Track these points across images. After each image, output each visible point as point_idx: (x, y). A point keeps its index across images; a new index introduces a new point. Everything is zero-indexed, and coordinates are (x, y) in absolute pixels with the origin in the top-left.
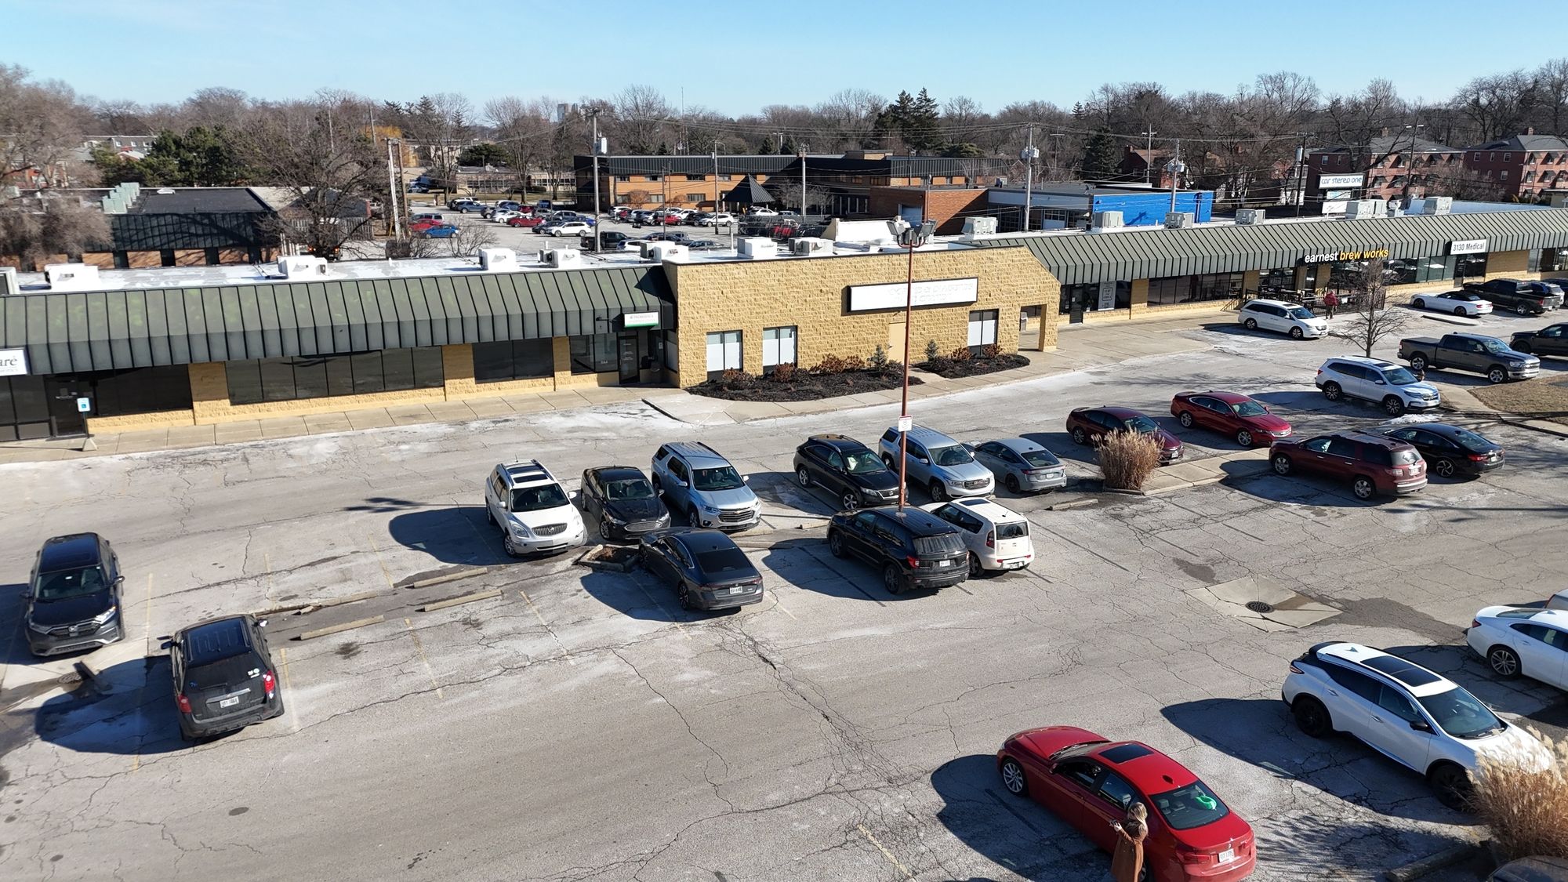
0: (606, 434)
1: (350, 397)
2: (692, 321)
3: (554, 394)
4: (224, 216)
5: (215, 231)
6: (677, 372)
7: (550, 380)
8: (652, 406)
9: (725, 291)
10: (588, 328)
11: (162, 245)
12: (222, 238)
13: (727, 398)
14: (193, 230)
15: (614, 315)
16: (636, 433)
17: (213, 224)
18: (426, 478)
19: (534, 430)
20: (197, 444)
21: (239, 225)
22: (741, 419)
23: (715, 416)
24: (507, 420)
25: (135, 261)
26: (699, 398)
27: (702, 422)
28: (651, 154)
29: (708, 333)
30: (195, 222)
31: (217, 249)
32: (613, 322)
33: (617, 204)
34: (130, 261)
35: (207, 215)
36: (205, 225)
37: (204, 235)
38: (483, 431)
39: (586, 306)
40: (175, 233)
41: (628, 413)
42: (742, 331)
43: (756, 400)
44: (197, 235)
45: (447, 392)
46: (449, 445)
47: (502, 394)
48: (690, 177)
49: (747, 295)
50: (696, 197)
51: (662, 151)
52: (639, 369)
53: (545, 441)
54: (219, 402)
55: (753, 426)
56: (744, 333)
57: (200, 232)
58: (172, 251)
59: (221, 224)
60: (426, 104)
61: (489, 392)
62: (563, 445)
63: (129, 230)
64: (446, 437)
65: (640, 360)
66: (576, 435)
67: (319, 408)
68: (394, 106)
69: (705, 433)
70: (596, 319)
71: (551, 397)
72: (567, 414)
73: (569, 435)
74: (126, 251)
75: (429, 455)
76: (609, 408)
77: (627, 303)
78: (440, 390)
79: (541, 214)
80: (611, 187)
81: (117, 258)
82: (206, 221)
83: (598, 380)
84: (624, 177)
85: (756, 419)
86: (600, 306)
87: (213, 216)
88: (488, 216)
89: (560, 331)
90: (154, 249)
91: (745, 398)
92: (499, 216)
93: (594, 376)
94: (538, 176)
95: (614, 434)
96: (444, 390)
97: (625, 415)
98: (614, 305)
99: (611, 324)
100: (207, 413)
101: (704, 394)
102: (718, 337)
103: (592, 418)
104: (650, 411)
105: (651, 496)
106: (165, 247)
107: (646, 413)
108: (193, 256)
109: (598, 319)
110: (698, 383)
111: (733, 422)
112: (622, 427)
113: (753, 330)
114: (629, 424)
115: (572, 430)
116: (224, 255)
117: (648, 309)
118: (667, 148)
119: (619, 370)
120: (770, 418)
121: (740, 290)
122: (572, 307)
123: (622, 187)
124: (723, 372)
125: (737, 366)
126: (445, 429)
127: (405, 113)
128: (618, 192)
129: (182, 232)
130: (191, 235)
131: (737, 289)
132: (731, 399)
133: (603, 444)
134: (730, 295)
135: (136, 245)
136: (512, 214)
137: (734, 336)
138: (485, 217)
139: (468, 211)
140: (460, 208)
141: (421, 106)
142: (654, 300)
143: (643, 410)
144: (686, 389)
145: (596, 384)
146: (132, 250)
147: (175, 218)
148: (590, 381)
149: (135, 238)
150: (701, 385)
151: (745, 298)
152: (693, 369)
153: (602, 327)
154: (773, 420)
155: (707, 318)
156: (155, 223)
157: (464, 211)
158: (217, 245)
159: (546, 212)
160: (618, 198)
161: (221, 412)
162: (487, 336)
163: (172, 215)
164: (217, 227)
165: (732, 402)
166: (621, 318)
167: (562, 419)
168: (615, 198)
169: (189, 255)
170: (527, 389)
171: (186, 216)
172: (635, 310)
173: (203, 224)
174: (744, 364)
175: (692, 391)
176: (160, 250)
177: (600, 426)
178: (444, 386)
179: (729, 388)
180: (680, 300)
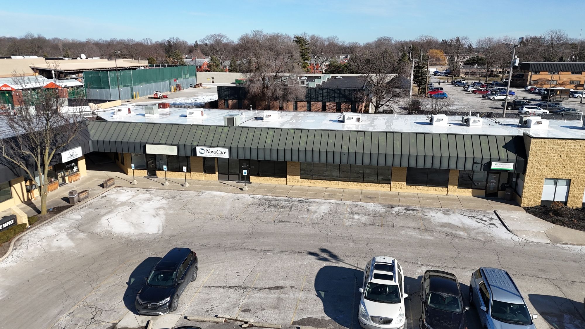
0: (461, 233)
1: (348, 182)
2: (536, 170)
3: (446, 197)
4: (345, 90)
5: (341, 96)
6: (521, 197)
7: (445, 189)
8: (498, 217)
9: (562, 155)
10: (469, 166)
11: (323, 100)
12: (343, 98)
13: (550, 221)
14: (334, 95)
15: (485, 161)
16: (480, 237)
17: (341, 93)
18: (354, 241)
19: (424, 220)
20: (280, 195)
21: (350, 94)
22: (555, 241)
23: (537, 234)
24: (413, 210)
25: (313, 106)
26: (531, 217)
27: (527, 238)
28: (554, 61)
29: (546, 179)
30: (335, 92)
31: (341, 102)
32: (484, 165)
33: (530, 84)
34: (312, 106)
35: (339, 90)
36: (338, 93)
37: (337, 97)
38: (398, 214)
39: (470, 155)
40: (327, 96)
41: (482, 220)
42: (570, 180)
43: (571, 227)
44: (335, 97)
45: (392, 187)
46: (378, 221)
47: (419, 192)
48: (573, 73)
49: (578, 160)
50: (575, 82)
51: (561, 60)
52: (498, 190)
53: (426, 230)
54: (296, 177)
55: (563, 249)
56: (572, 181)
57: (336, 96)
58: (326, 103)
59: (343, 93)
60: (458, 40)
61: (412, 190)
62: (433, 236)
63: (313, 94)
64: (379, 215)
65: (500, 185)
66: (445, 229)
67: (334, 185)
68: (445, 41)
69: (526, 248)
70: (474, 163)
71: (443, 199)
72: (446, 212)
73: (440, 228)
74: (311, 102)
75: (365, 225)
76: (471, 213)
77: (495, 155)
78: (388, 186)
79: (490, 88)
80: (529, 77)
81: (308, 104)
82: (339, 92)
83: (472, 193)
84: (536, 72)
85: (566, 244)
86: (478, 156)
87: (341, 90)
88: (466, 89)
89: (453, 166)
90: (320, 102)
91: (563, 224)
92: (470, 89)
93: (471, 190)
94: (497, 70)
95: (466, 234)
96: (391, 186)
97: (479, 221)
98: (486, 156)
99: (483, 166)
100: (291, 180)
101: (535, 215)
102: (553, 181)
103: (459, 218)
104: (496, 221)
105: (458, 310)
106: (324, 101)
107: (493, 222)
108: (332, 105)
109: (476, 163)
110: (534, 205)
111: (549, 242)
112: (474, 229)
113: (579, 180)
114: (479, 228)
115: (444, 225)
116: (343, 106)
117: (508, 161)
118: (564, 58)
119: (486, 189)
120: (577, 245)
121: (574, 156)
122: (461, 155)
123: (535, 77)
124: (553, 202)
125: (563, 200)
126: (381, 209)
127: (449, 44)
128: (532, 79)
129: (330, 96)
130: (333, 97)
131: (572, 155)
132: (553, 223)
133: (457, 240)
134: (565, 158)
135: (314, 100)
136: (476, 88)
137: (564, 182)
138: (465, 89)
139: (459, 86)
140: (455, 84)
141: (456, 41)
142: (512, 156)
143: (491, 219)
144: (524, 208)
145: (471, 195)
146: (313, 102)
147: (328, 90)
148: (467, 193)
149: (314, 97)
150: (536, 207)
151: (576, 161)
152: (531, 197)
153: (477, 167)
154: (580, 247)
155: (547, 170)
156: (321, 92)
157: (457, 86)
158: (341, 101)
159: (493, 87)
160: (532, 81)
161: (296, 181)
162: (413, 164)
163: (328, 89)
164: (342, 94)
165: (553, 225)
166: (490, 164)
167: (442, 215)
168: (530, 82)
169: (331, 104)
170: (432, 192)
171: (332, 90)
172: (499, 160)
173: (337, 93)
174: (569, 200)
175: (528, 210)
176: (322, 102)
177: (460, 225)
178: (391, 184)
179: (553, 214)
180: (530, 158)
